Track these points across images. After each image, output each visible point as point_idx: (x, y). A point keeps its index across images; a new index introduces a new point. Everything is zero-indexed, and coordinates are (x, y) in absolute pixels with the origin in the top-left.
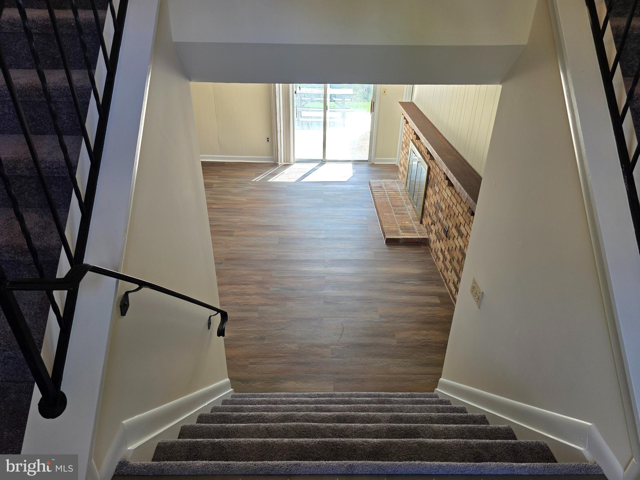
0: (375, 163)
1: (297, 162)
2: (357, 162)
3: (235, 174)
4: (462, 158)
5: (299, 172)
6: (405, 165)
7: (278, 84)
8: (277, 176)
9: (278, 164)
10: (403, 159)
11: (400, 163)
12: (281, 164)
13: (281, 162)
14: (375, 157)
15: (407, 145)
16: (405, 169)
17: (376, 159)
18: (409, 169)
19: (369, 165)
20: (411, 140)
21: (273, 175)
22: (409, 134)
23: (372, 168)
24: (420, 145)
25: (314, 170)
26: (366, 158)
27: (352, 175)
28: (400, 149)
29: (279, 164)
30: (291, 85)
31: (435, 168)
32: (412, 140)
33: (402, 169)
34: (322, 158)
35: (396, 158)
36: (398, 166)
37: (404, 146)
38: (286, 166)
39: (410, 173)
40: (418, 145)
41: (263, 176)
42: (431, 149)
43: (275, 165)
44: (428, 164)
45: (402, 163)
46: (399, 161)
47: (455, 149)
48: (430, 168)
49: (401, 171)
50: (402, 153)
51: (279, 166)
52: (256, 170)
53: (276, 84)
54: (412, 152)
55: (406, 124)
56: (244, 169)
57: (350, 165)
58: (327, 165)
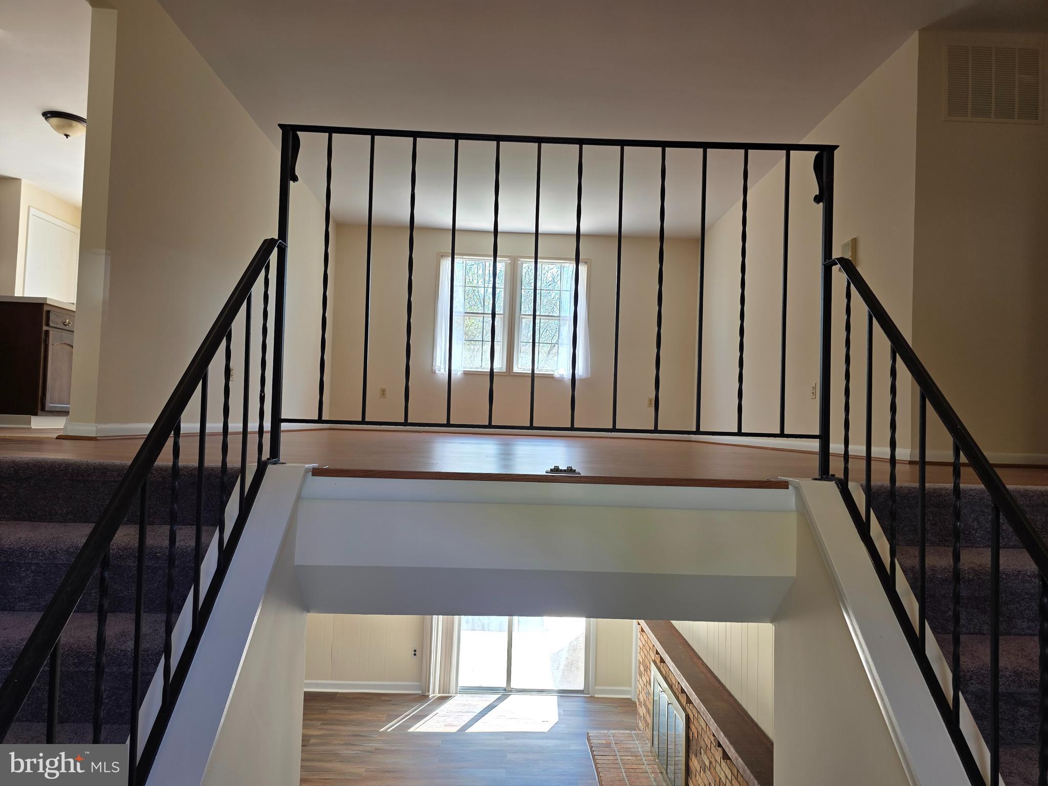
0: (596, 696)
1: (461, 693)
2: (564, 693)
3: (351, 717)
4: (740, 705)
5: (464, 712)
6: (647, 704)
7: (437, 616)
8: (425, 719)
9: (428, 696)
10: (643, 693)
11: (639, 700)
12: (434, 697)
13: (434, 692)
14: (596, 685)
15: (647, 669)
16: (648, 710)
17: (597, 688)
18: (654, 712)
19: (586, 700)
20: (652, 660)
21: (418, 718)
22: (648, 649)
23: (591, 706)
24: (668, 672)
25: (490, 708)
26: (581, 687)
27: (556, 719)
28: (636, 673)
29: (430, 696)
30: (456, 617)
31: (697, 719)
32: (655, 662)
33: (642, 711)
34: (504, 685)
35: (631, 687)
36: (635, 703)
37: (642, 669)
38: (443, 699)
39: (656, 717)
40: (664, 673)
41: (401, 720)
42: (686, 687)
43: (423, 697)
44: (684, 710)
45: (642, 700)
46: (636, 695)
47: (725, 687)
48: (689, 717)
49: (642, 715)
50: (641, 681)
51: (430, 700)
52: (390, 708)
53: (434, 616)
54: (656, 684)
55: (642, 633)
56: (369, 706)
57: (553, 699)
58: (513, 698)
